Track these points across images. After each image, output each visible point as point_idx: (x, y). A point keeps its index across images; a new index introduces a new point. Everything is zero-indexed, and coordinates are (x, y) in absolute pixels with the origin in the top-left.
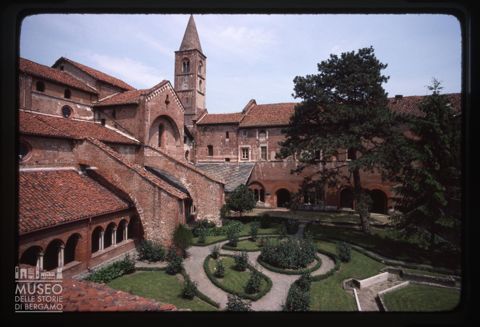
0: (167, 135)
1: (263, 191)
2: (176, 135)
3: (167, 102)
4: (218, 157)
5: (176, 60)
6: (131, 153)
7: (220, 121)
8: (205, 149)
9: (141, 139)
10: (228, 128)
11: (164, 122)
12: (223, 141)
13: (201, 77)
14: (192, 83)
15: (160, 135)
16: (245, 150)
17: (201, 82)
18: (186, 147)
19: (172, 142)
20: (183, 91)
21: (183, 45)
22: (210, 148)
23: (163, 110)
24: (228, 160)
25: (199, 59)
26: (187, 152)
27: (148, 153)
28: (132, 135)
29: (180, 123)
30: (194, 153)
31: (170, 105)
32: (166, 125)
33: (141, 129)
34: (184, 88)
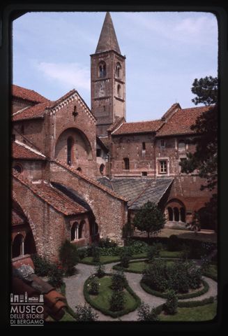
0: (77, 149)
1: (183, 210)
2: (87, 148)
3: (75, 114)
4: (135, 171)
5: (92, 65)
6: (36, 169)
7: (136, 130)
8: (120, 162)
9: (47, 154)
10: (144, 139)
11: (73, 135)
12: (140, 153)
13: (119, 81)
14: (109, 89)
15: (70, 149)
16: (163, 163)
17: (119, 87)
18: (100, 161)
19: (83, 155)
20: (101, 99)
21: (99, 47)
22: (127, 160)
23: (70, 122)
24: (145, 174)
25: (116, 61)
26: (102, 166)
27: (53, 168)
28: (39, 150)
29: (91, 135)
30: (110, 166)
31: (78, 117)
32: (75, 138)
33: (47, 143)
34: (101, 95)
